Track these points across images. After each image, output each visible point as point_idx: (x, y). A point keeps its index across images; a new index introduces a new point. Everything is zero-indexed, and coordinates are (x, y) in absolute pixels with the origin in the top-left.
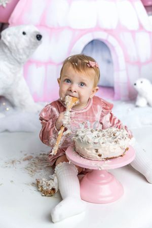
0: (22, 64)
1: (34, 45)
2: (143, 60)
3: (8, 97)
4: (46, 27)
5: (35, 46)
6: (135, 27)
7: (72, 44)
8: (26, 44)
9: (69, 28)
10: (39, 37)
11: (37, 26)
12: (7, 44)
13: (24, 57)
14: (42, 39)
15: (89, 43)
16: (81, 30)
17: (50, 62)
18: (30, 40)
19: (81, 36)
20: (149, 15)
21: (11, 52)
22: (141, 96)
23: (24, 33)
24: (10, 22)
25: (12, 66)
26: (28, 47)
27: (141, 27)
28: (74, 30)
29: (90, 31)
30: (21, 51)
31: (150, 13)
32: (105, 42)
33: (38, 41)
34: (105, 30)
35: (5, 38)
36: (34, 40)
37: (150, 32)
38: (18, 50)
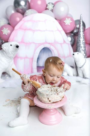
2: (66, 55)
3: (8, 72)
4: (24, 43)
6: (62, 42)
8: (12, 50)
9: (34, 43)
10: (17, 47)
12: (4, 50)
13: (12, 55)
14: (19, 47)
15: (43, 49)
16: (39, 44)
17: (26, 57)
18: (13, 48)
19: (39, 46)
20: (68, 37)
21: (6, 53)
23: (11, 45)
24: (9, 41)
25: (7, 59)
26: (13, 51)
27: (64, 42)
28: (36, 44)
29: (43, 44)
30: (10, 53)
31: (68, 36)
32: (49, 48)
33: (17, 48)
34: (49, 43)
35: (3, 47)
37: (68, 44)
38: (9, 52)
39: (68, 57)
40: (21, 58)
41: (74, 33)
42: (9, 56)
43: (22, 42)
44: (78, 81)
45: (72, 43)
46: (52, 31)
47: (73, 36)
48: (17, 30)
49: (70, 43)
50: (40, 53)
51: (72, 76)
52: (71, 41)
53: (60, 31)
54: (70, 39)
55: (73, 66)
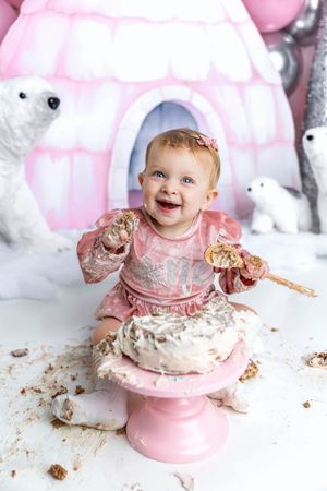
0: (22, 158)
1: (45, 120)
2: (261, 139)
4: (68, 79)
5: (47, 121)
6: (246, 75)
7: (122, 112)
8: (29, 119)
9: (115, 80)
10: (53, 103)
11: (48, 78)
13: (26, 143)
15: (155, 109)
17: (80, 149)
19: (138, 96)
20: (270, 51)
22: (261, 211)
23: (22, 96)
26: (31, 124)
27: (256, 75)
28: (125, 84)
29: (157, 84)
30: (18, 132)
31: (272, 46)
32: (186, 106)
33: (51, 111)
34: (186, 83)
36: (44, 108)
37: (272, 85)
38: (11, 129)
39: (270, 144)
40: (55, 153)
41: (294, 30)
42: (9, 150)
43: (59, 74)
44: (322, 253)
45: (287, 81)
46: (202, 24)
47: (291, 46)
48: (32, 15)
49: (278, 81)
50: (142, 127)
51: (295, 230)
52: (284, 72)
53: (236, 25)
54: (277, 60)
55: (290, 185)
